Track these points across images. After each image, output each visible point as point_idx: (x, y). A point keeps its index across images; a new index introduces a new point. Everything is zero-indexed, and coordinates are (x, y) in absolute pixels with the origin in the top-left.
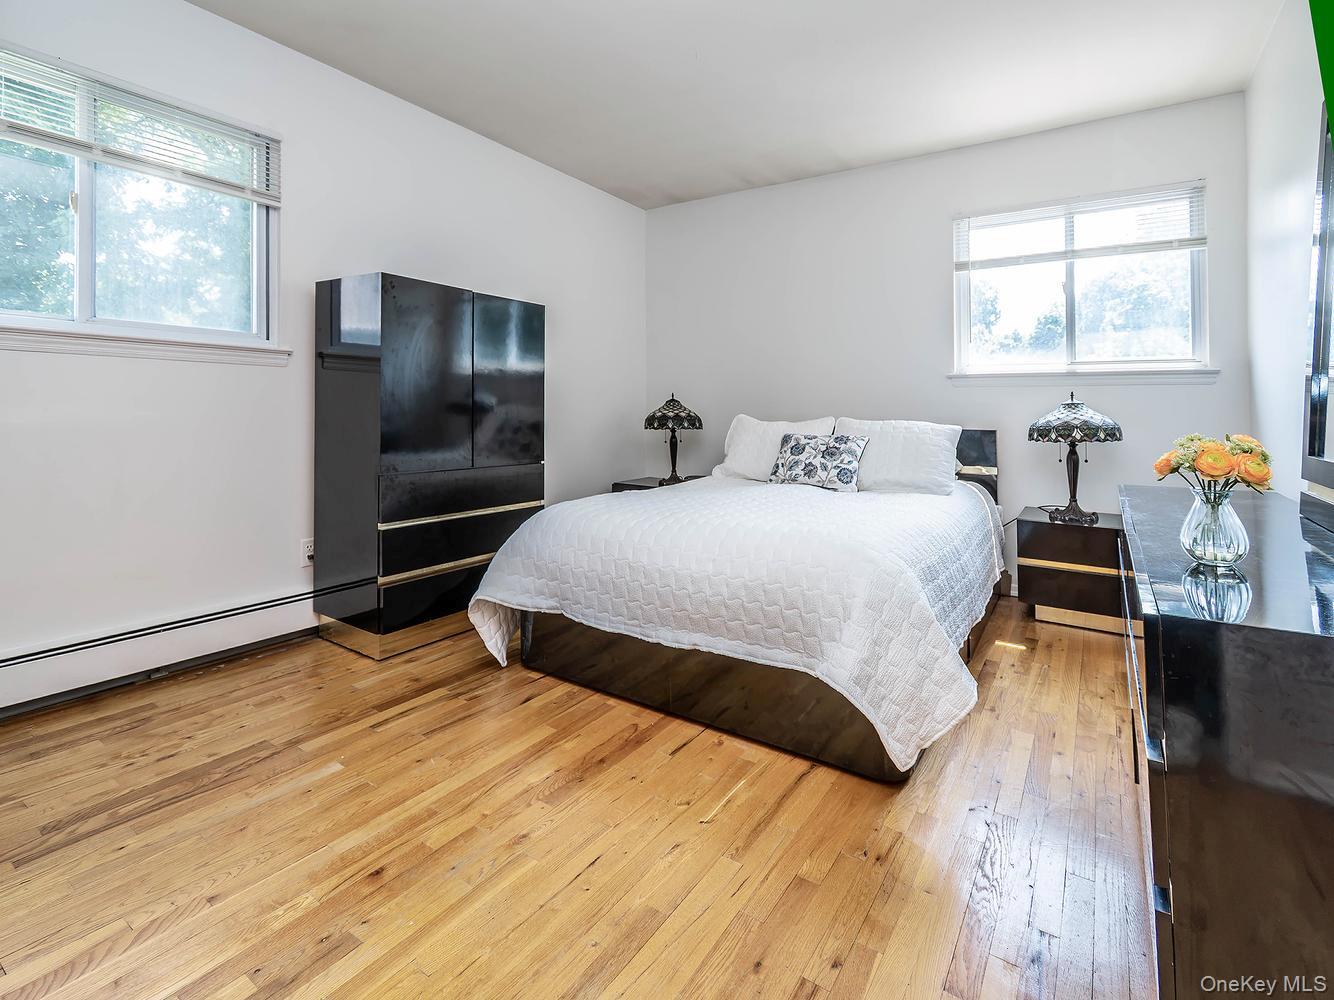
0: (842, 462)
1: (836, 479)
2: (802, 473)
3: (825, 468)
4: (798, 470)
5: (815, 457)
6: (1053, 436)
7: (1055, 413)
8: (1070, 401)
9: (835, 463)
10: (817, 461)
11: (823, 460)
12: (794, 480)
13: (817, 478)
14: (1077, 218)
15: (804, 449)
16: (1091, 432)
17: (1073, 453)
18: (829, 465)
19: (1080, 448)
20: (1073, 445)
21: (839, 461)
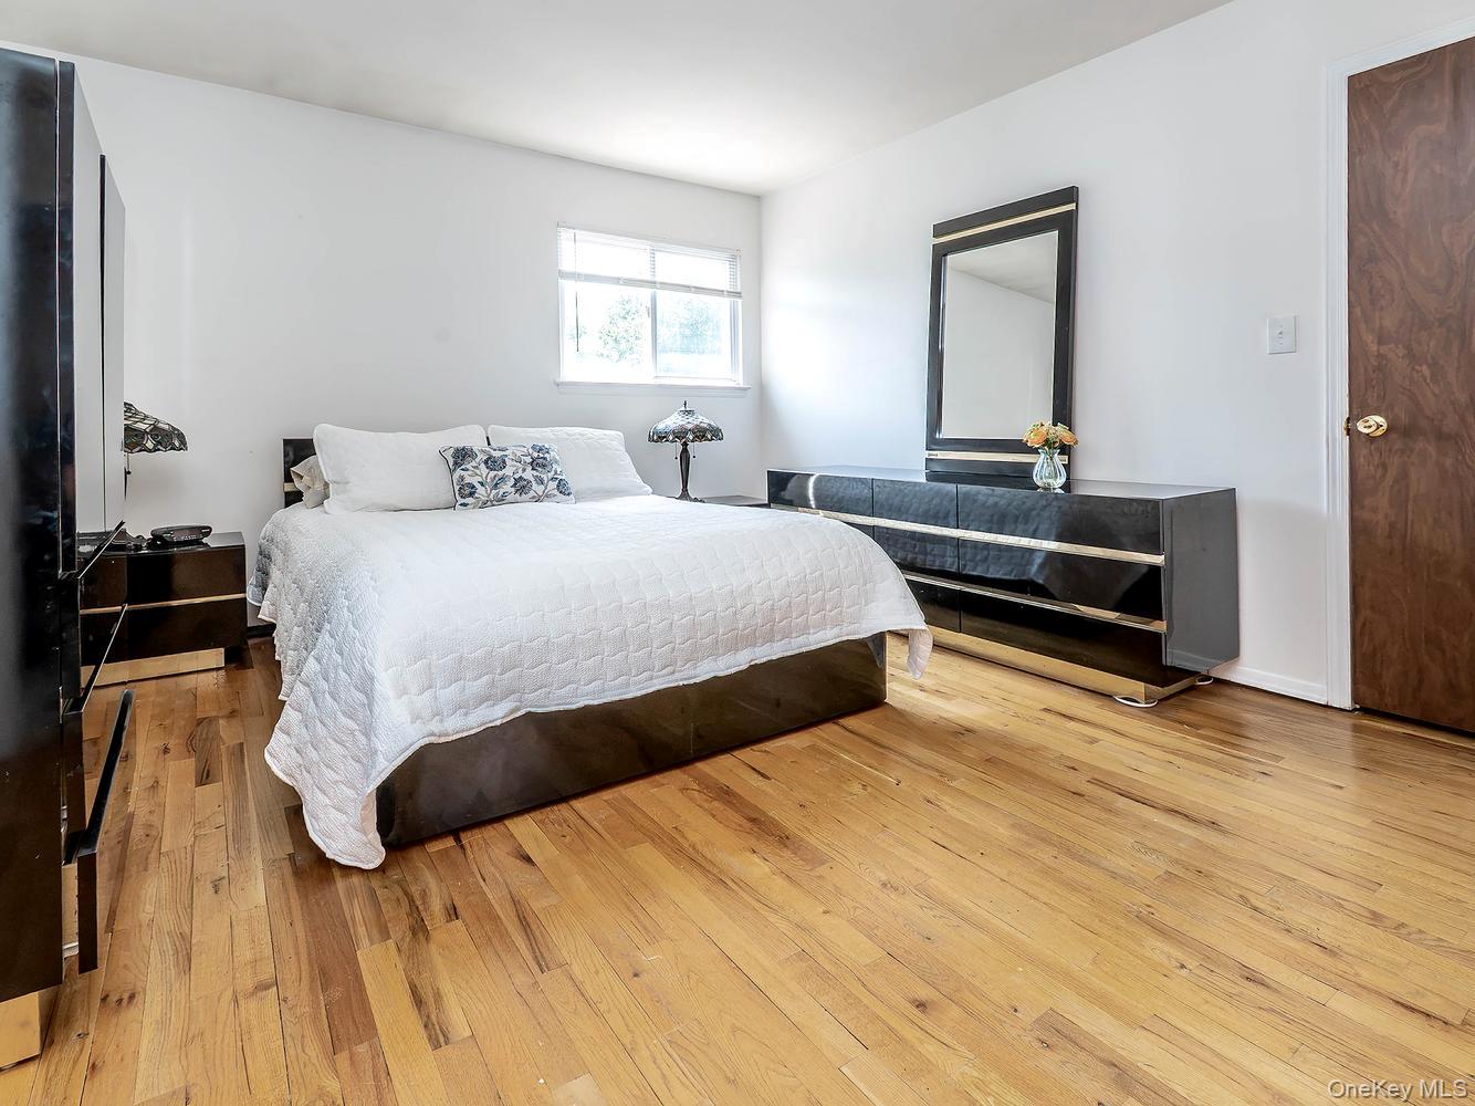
0: (556, 473)
1: (556, 492)
2: (513, 490)
3: (541, 481)
4: (508, 487)
5: (524, 470)
6: (671, 438)
7: (672, 417)
8: (683, 409)
9: (550, 475)
10: (529, 474)
11: (535, 473)
12: (501, 500)
13: (532, 494)
14: (658, 255)
15: (504, 462)
16: (701, 434)
17: (685, 451)
18: (544, 477)
19: (690, 446)
20: (685, 444)
21: (553, 473)
